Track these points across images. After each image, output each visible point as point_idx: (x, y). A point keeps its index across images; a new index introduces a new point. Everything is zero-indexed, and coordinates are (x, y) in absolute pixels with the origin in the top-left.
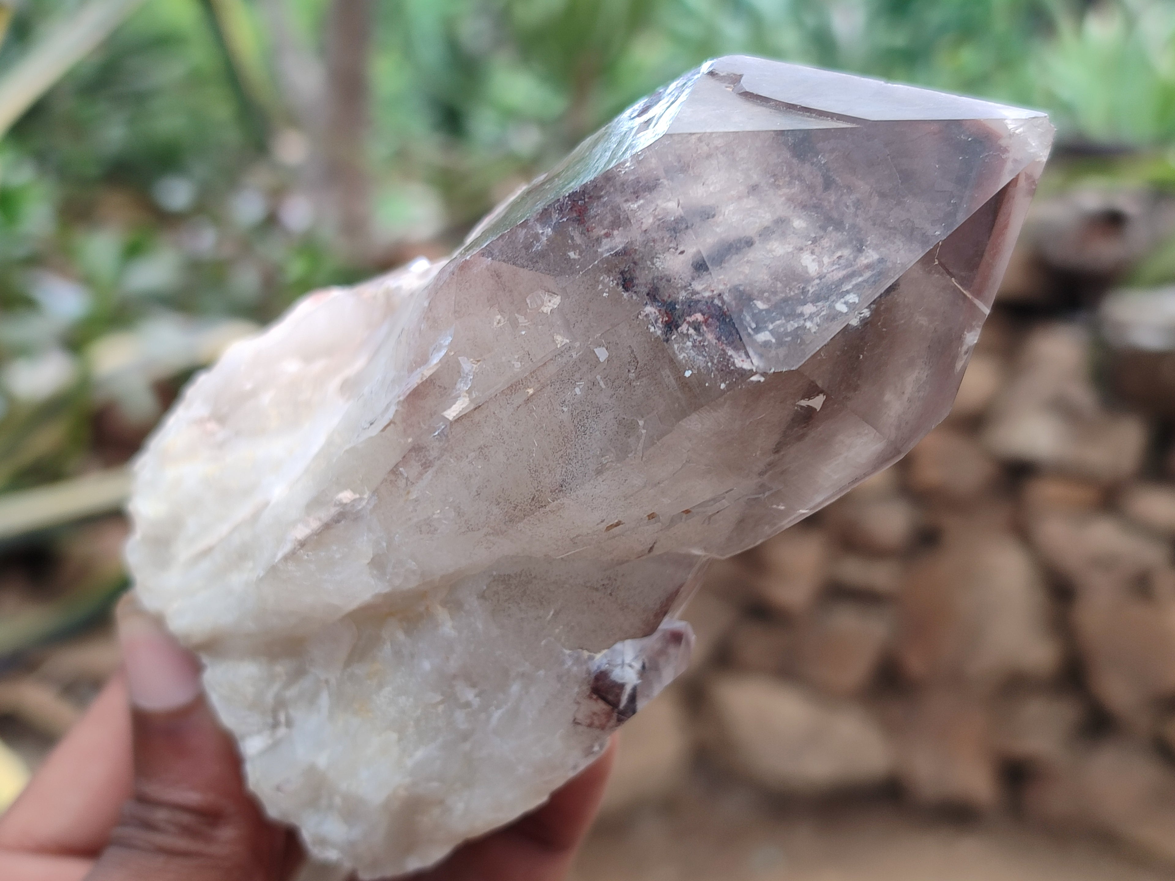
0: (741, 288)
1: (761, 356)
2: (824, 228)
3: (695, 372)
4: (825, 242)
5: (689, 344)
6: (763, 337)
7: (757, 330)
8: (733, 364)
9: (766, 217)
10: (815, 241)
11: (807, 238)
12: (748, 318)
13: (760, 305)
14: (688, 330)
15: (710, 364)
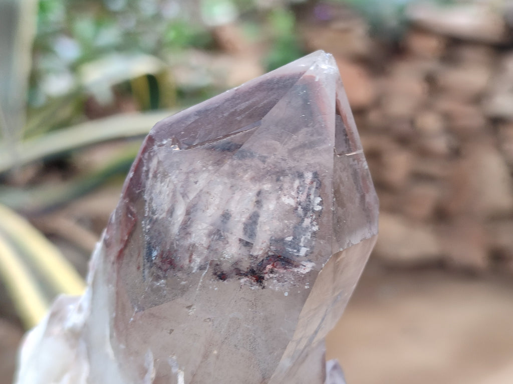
0: (273, 238)
1: (310, 261)
2: (278, 180)
3: (289, 290)
4: (286, 186)
5: (275, 281)
6: (303, 251)
7: (299, 251)
8: (302, 274)
9: (251, 195)
10: (281, 189)
11: (277, 191)
12: (290, 250)
13: (289, 239)
14: (269, 276)
15: (292, 282)
